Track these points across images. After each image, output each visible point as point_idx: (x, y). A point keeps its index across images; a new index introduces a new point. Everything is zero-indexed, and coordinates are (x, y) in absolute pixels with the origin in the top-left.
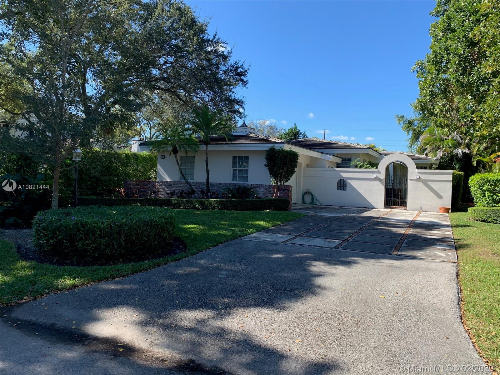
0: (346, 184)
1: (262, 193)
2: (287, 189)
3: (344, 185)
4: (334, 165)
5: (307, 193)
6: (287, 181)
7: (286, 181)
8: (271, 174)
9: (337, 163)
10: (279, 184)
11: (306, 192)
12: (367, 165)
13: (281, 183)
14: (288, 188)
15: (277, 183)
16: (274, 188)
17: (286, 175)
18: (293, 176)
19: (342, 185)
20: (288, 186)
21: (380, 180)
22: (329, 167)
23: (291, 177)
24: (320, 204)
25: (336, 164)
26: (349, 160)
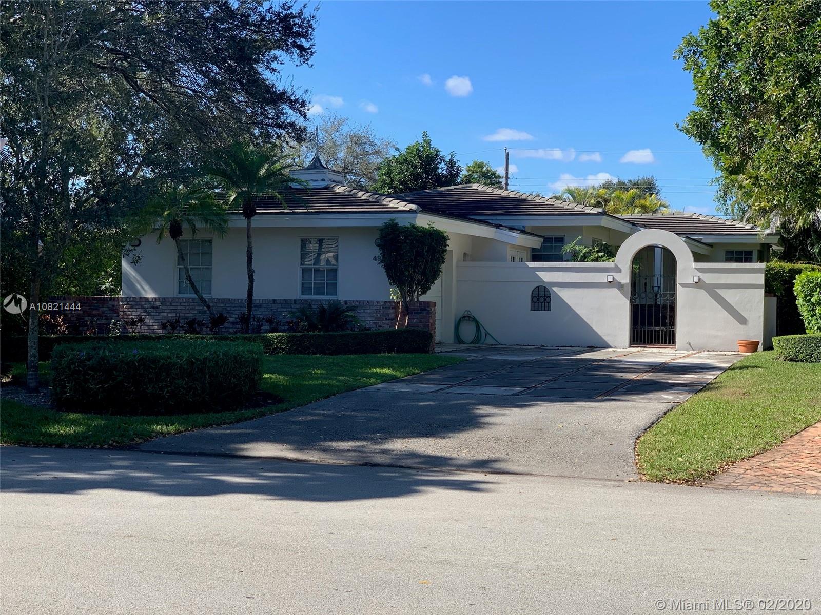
0: (550, 297)
1: (369, 319)
2: (425, 310)
3: (545, 300)
4: (526, 255)
5: (467, 318)
6: (424, 292)
7: (422, 293)
8: (390, 277)
9: (533, 250)
10: (408, 299)
11: (464, 317)
12: (598, 252)
13: (411, 297)
14: (427, 308)
15: (403, 296)
16: (395, 307)
17: (422, 279)
18: (436, 282)
19: (542, 300)
20: (427, 304)
21: (620, 287)
22: (513, 259)
23: (433, 283)
24: (493, 342)
25: (529, 252)
26: (560, 240)
